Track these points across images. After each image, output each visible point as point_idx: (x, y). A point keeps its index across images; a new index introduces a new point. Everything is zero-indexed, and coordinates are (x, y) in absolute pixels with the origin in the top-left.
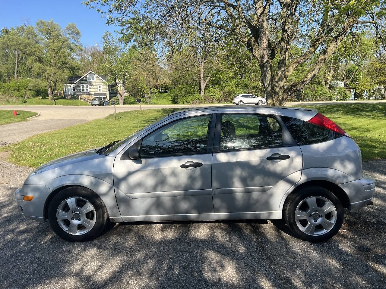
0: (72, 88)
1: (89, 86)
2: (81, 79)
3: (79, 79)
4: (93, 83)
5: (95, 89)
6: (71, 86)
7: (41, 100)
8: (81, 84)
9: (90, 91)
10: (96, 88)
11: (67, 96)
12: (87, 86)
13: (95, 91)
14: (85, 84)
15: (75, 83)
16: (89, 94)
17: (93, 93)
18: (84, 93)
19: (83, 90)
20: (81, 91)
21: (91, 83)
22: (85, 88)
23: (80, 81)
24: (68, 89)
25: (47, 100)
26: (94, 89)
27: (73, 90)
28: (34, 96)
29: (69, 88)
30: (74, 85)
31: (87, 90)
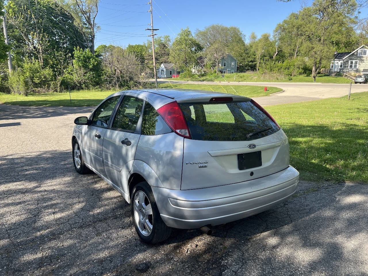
0: (340, 65)
1: (358, 62)
2: (352, 54)
3: (349, 55)
4: (364, 58)
5: (365, 65)
6: (338, 63)
7: (305, 77)
8: (351, 60)
9: (359, 67)
10: (366, 63)
11: (332, 73)
12: (356, 63)
13: (364, 67)
14: (355, 60)
15: (343, 59)
16: (357, 71)
17: (362, 69)
18: (351, 70)
19: (351, 66)
20: (349, 67)
21: (362, 58)
22: (353, 65)
23: (349, 57)
24: (335, 66)
25: (311, 77)
26: (363, 65)
27: (340, 67)
28: (300, 74)
29: (336, 64)
30: (342, 61)
31: (355, 66)
